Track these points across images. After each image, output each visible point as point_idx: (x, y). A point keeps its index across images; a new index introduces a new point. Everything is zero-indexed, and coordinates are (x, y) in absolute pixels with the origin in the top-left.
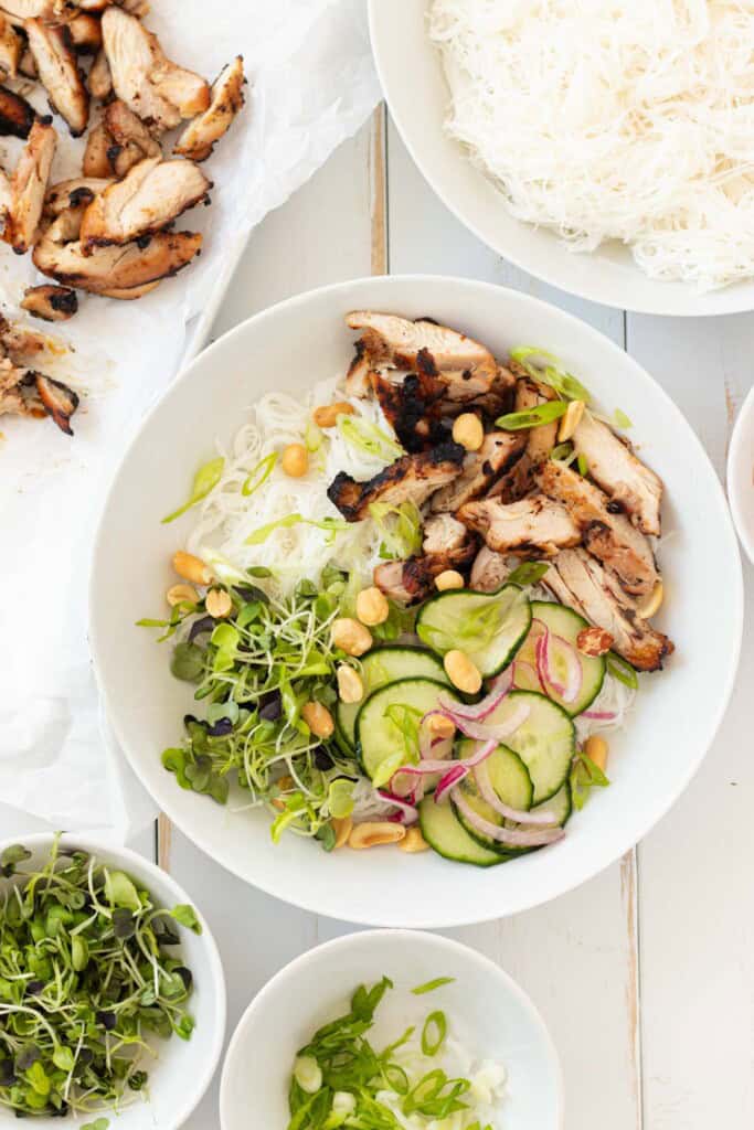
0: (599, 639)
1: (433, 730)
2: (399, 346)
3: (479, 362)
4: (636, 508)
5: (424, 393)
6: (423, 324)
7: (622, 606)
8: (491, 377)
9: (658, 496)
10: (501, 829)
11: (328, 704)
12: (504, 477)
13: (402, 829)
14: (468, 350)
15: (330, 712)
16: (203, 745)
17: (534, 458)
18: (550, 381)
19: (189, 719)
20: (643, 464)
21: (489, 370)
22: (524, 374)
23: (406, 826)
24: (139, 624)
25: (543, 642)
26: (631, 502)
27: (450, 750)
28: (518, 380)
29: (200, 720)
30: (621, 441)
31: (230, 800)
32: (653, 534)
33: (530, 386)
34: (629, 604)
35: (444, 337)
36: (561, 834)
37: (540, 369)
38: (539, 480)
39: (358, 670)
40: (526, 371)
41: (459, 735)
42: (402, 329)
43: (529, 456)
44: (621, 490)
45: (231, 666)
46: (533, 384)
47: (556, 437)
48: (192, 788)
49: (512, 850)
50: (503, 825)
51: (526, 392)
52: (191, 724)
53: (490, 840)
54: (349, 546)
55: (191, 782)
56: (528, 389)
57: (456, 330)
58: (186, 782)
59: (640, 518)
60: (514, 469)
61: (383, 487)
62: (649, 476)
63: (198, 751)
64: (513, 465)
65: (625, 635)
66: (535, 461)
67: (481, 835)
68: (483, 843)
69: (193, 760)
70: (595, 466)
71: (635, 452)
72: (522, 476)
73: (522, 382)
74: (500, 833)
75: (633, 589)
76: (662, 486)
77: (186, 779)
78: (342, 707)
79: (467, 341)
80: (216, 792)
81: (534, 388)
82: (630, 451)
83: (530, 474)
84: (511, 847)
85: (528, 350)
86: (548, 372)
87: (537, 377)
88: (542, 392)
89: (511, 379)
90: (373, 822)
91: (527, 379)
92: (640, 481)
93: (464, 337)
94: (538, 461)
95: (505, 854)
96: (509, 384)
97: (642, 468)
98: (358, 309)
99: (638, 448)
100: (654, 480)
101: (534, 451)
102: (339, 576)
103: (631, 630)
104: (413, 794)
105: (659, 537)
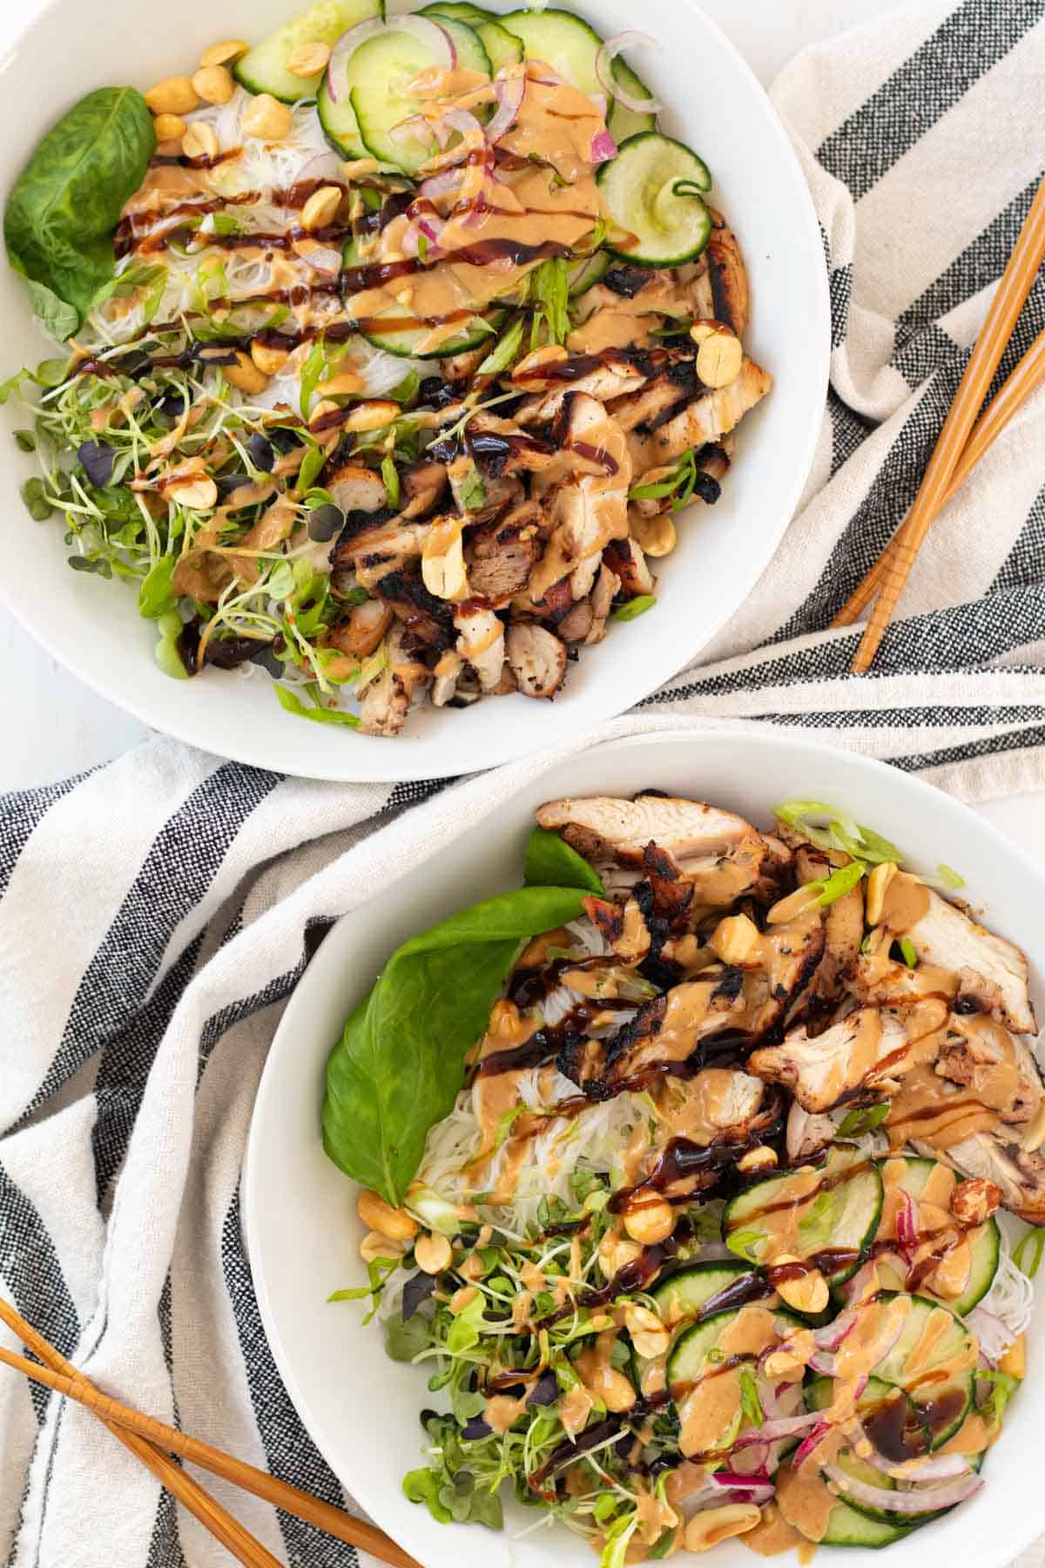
0: (984, 1194)
1: (775, 1376)
2: (621, 841)
3: (737, 840)
4: (996, 1002)
5: (665, 905)
6: (648, 802)
7: (1000, 1141)
8: (758, 857)
9: (1024, 976)
10: (893, 1493)
11: (619, 1365)
12: (803, 993)
13: (755, 1510)
14: (719, 825)
15: (626, 1375)
16: (457, 1456)
17: (837, 956)
18: (840, 846)
19: (427, 1415)
20: (993, 934)
21: (751, 849)
22: (802, 841)
23: (759, 1505)
24: (330, 1301)
25: (906, 1216)
26: (986, 994)
27: (801, 1398)
28: (795, 851)
29: (441, 1414)
30: (956, 906)
31: (509, 1521)
32: (1027, 1032)
33: (814, 856)
34: (1009, 1136)
35: (679, 813)
36: (977, 1481)
37: (821, 828)
38: (852, 987)
39: (653, 1310)
40: (803, 835)
41: (810, 1376)
42: (619, 816)
43: (831, 955)
44: (970, 981)
45: (476, 1341)
46: (818, 852)
47: (864, 919)
48: (453, 1519)
49: (913, 1518)
50: (895, 1488)
51: (809, 864)
52: (431, 1422)
53: (880, 1511)
54: (602, 1135)
55: (449, 1512)
56: (812, 860)
57: (694, 800)
58: (443, 1513)
59: (1003, 1013)
60: (813, 980)
61: (637, 1048)
62: (1003, 947)
63: (452, 1467)
64: (812, 975)
65: (1012, 1186)
66: (841, 960)
67: (865, 1506)
68: (870, 1514)
69: (448, 1481)
70: (926, 950)
71: (978, 917)
72: (826, 984)
73: (801, 853)
74: (892, 1501)
75: (1013, 1116)
76: (1024, 959)
77: (443, 1508)
78: (639, 1365)
79: (712, 811)
80: (486, 1515)
81: (820, 858)
82: (971, 918)
83: (838, 982)
84: (912, 1514)
85: (801, 808)
86: (832, 828)
87: (820, 841)
88: (832, 862)
89: (784, 853)
90: (711, 1508)
91: (808, 848)
92: (993, 958)
93: (707, 807)
94: (845, 959)
95: (906, 1525)
96: (784, 861)
97: (990, 939)
98: (550, 798)
99: (982, 912)
100: (1011, 952)
101: (837, 947)
102: (596, 1182)
103: (1018, 1177)
104: (763, 1467)
105: (1036, 1035)
